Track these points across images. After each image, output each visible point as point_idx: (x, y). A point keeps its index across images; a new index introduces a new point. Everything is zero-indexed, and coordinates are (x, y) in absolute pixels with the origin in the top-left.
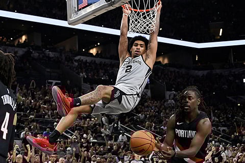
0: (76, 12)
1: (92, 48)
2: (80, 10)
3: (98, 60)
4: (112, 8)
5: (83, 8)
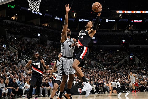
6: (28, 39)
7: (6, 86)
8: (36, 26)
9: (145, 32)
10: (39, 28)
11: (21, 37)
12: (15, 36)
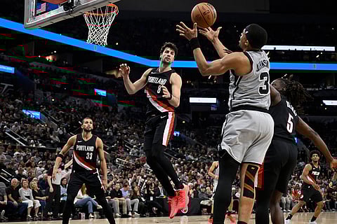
0: (34, 17)
1: (48, 55)
2: (38, 15)
3: (54, 68)
4: (69, 17)
5: (41, 14)
6: (78, 101)
7: (35, 194)
8: (94, 74)
9: (317, 89)
10: (100, 78)
11: (64, 96)
12: (52, 95)
